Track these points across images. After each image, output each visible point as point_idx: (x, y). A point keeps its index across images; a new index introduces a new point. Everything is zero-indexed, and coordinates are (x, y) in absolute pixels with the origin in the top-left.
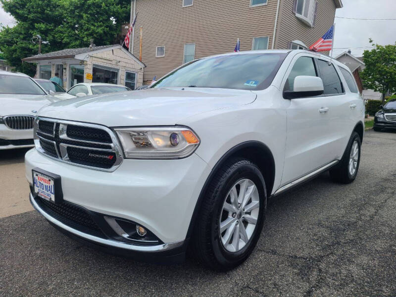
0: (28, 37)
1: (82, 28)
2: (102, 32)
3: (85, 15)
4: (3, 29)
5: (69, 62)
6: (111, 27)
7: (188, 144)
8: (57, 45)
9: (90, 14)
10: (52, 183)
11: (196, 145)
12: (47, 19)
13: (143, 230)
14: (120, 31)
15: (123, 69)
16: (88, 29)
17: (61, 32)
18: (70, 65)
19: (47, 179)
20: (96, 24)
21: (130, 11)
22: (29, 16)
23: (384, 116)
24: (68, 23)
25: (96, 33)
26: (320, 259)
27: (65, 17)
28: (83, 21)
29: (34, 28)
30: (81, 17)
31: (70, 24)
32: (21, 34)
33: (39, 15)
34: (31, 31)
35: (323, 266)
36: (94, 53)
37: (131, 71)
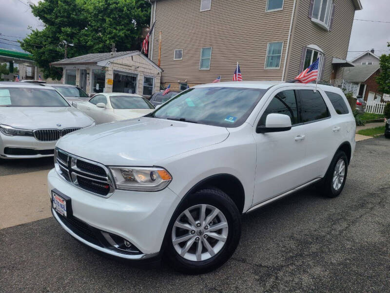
0: (55, 40)
1: (105, 32)
2: (123, 35)
3: (107, 19)
4: (32, 33)
5: (92, 68)
6: (132, 31)
7: (163, 181)
8: (83, 49)
9: (113, 18)
11: (168, 181)
12: (72, 23)
13: (128, 244)
14: (141, 34)
15: (142, 75)
16: (110, 33)
17: (86, 35)
18: (93, 70)
20: (118, 28)
21: (150, 14)
22: (56, 21)
24: (92, 26)
25: (118, 37)
26: (280, 268)
27: (90, 21)
28: (105, 25)
29: (60, 32)
30: (104, 21)
31: (94, 28)
32: (49, 37)
33: (65, 20)
34: (58, 35)
35: (280, 274)
36: (115, 60)
37: (149, 76)
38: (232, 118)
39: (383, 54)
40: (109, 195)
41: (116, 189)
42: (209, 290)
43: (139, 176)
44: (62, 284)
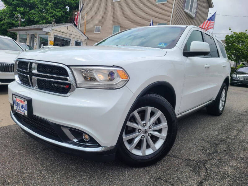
0: (12, 16)
1: (47, 12)
2: (60, 15)
3: (49, 4)
5: (38, 33)
6: (66, 13)
7: (121, 80)
8: (31, 22)
9: (53, 3)
10: (26, 103)
11: (126, 80)
12: (25, 5)
13: (87, 137)
14: (72, 15)
15: (74, 39)
16: (51, 13)
17: (34, 14)
18: (39, 35)
19: (23, 100)
20: (57, 10)
21: (79, 2)
22: (13, 2)
23: (237, 76)
24: (38, 8)
25: (57, 16)
26: (206, 162)
27: (37, 4)
28: (48, 8)
29: (16, 10)
30: (47, 5)
31: (39, 9)
32: (7, 13)
33: (20, 2)
34: (14, 12)
35: (208, 166)
36: (55, 28)
37: (79, 41)
38: (164, 44)
39: (227, 35)
40: (69, 94)
41: (77, 87)
42: (156, 180)
43: (99, 76)
44: (22, 176)
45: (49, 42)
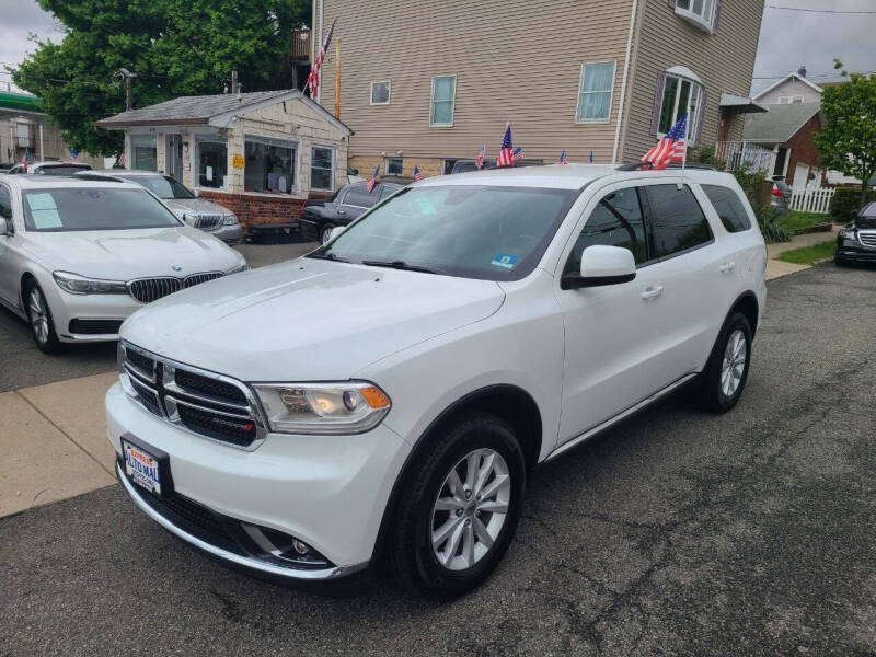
1: (209, 43)
2: (252, 50)
3: (214, 15)
4: (39, 49)
6: (270, 39)
7: (371, 410)
9: (227, 12)
10: (155, 465)
11: (385, 410)
13: (302, 546)
14: (292, 46)
15: (306, 143)
16: (222, 46)
17: (165, 52)
20: (239, 34)
22: (95, 20)
24: (178, 31)
25: (240, 54)
27: (171, 18)
28: (210, 28)
29: (105, 45)
30: (205, 17)
31: (182, 34)
33: (115, 16)
34: (100, 53)
36: (246, 112)
37: (322, 144)
40: (256, 443)
41: (271, 431)
43: (320, 401)
45: (230, 160)
